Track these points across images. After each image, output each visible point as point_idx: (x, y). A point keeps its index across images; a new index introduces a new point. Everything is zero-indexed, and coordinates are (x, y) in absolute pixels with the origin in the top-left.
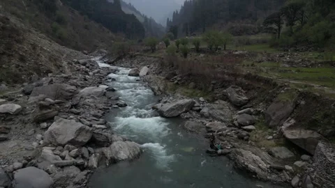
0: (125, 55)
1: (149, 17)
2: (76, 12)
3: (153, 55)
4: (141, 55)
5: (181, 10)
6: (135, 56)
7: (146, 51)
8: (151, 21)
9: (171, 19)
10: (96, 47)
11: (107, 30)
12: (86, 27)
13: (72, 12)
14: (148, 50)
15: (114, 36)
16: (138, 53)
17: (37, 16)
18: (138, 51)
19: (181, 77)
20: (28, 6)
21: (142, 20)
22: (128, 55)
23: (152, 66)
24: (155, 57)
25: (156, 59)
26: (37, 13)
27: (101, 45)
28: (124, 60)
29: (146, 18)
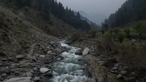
0: (77, 40)
1: (93, 22)
2: (60, 20)
3: (93, 40)
4: (86, 40)
5: (109, 18)
6: (82, 40)
7: (89, 37)
8: (94, 24)
9: (104, 22)
10: (66, 35)
11: (72, 27)
12: (63, 26)
13: (58, 20)
14: (91, 37)
15: (76, 30)
16: (85, 38)
17: (40, 21)
18: (84, 37)
19: (127, 70)
20: (36, 17)
21: (90, 23)
22: (79, 40)
23: (92, 47)
24: (95, 41)
25: (95, 43)
26: (40, 20)
27: (69, 34)
28: (76, 42)
29: (92, 23)
